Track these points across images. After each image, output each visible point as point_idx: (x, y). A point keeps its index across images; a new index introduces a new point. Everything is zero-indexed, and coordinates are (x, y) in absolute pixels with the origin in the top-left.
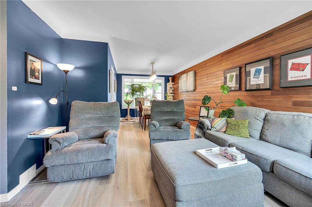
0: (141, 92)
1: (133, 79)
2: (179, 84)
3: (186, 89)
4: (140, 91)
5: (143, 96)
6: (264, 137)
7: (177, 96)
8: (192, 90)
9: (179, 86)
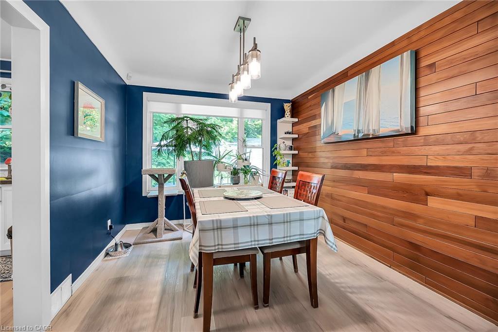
0: (204, 143)
1: (178, 103)
2: (320, 118)
3: (359, 131)
4: (200, 142)
5: (209, 154)
7: (310, 155)
8: (398, 131)
9: (320, 124)
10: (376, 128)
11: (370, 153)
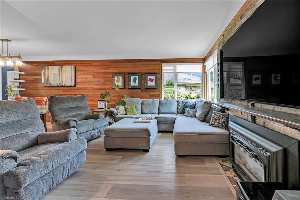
2: (41, 75)
3: (59, 84)
6: (143, 112)
8: (71, 85)
9: (41, 78)
10: (65, 83)
11: (63, 91)
